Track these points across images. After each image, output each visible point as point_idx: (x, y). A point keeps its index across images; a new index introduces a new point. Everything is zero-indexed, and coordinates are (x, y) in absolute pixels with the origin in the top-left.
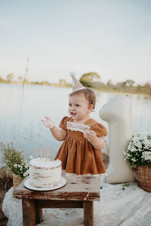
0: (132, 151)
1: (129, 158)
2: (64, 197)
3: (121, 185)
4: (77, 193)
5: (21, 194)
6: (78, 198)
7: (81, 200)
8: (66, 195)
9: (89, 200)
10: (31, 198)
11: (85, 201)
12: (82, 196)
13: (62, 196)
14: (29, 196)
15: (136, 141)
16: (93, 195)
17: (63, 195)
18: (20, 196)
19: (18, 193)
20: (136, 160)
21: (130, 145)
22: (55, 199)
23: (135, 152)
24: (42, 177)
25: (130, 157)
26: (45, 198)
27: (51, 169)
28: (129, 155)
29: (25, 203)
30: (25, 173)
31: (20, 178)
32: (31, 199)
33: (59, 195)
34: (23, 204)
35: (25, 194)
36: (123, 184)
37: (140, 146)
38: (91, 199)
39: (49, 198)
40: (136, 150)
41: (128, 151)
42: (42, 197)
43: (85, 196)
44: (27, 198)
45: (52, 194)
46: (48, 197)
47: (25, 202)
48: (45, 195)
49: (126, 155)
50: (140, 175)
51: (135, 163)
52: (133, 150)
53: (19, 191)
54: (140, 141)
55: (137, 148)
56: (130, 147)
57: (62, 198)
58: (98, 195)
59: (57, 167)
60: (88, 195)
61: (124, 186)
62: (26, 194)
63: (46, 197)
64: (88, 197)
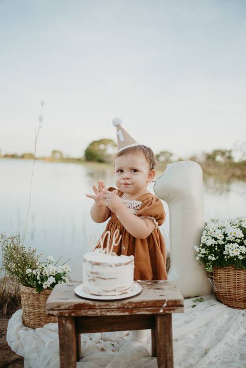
0: (208, 245)
1: (203, 256)
2: (128, 309)
3: (191, 299)
4: (147, 302)
5: (56, 309)
6: (149, 311)
7: (155, 313)
8: (131, 307)
9: (167, 312)
10: (73, 315)
11: (161, 315)
12: (156, 307)
13: (124, 308)
14: (70, 311)
15: (213, 229)
16: (174, 303)
17: (126, 307)
18: (55, 313)
19: (52, 307)
20: (215, 257)
21: (204, 236)
22: (113, 314)
23: (213, 246)
24: (103, 279)
25: (205, 254)
26: (97, 314)
27: (117, 265)
28: (203, 251)
29: (62, 324)
30: (45, 283)
31: (34, 293)
32: (73, 317)
33: (120, 308)
34: (61, 326)
35: (64, 309)
36: (194, 299)
37: (221, 237)
38: (170, 310)
39: (103, 313)
40: (215, 242)
41: (201, 245)
42: (92, 312)
43: (161, 307)
44: (67, 315)
45: (108, 305)
46: (101, 312)
47: (64, 323)
48: (98, 309)
49: (199, 251)
50: (220, 282)
51: (214, 263)
52: (210, 242)
53: (54, 304)
54: (219, 229)
55: (216, 239)
56: (205, 238)
57: (124, 312)
58: (181, 303)
59: (127, 264)
60: (165, 305)
61: (195, 301)
62: (66, 309)
63: (98, 312)
64: (167, 308)
